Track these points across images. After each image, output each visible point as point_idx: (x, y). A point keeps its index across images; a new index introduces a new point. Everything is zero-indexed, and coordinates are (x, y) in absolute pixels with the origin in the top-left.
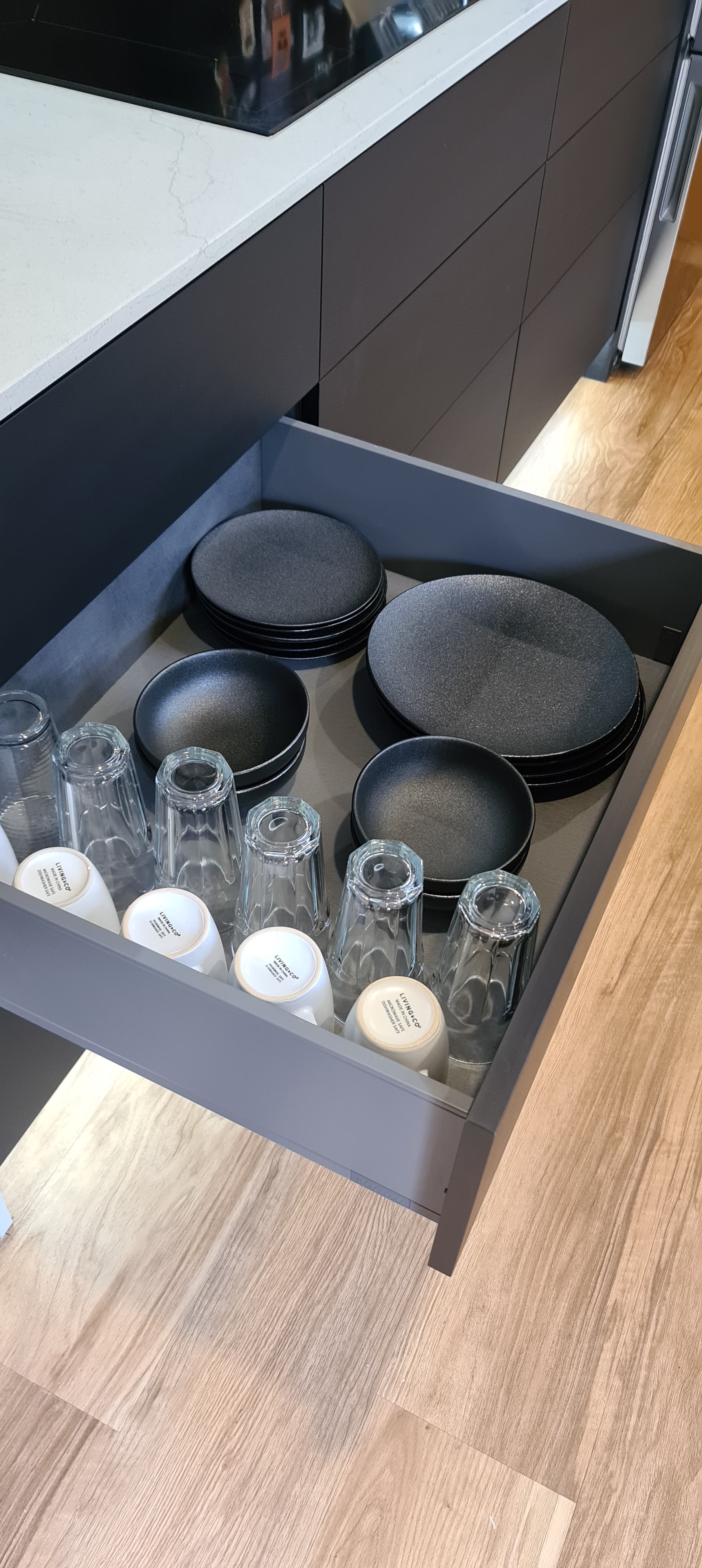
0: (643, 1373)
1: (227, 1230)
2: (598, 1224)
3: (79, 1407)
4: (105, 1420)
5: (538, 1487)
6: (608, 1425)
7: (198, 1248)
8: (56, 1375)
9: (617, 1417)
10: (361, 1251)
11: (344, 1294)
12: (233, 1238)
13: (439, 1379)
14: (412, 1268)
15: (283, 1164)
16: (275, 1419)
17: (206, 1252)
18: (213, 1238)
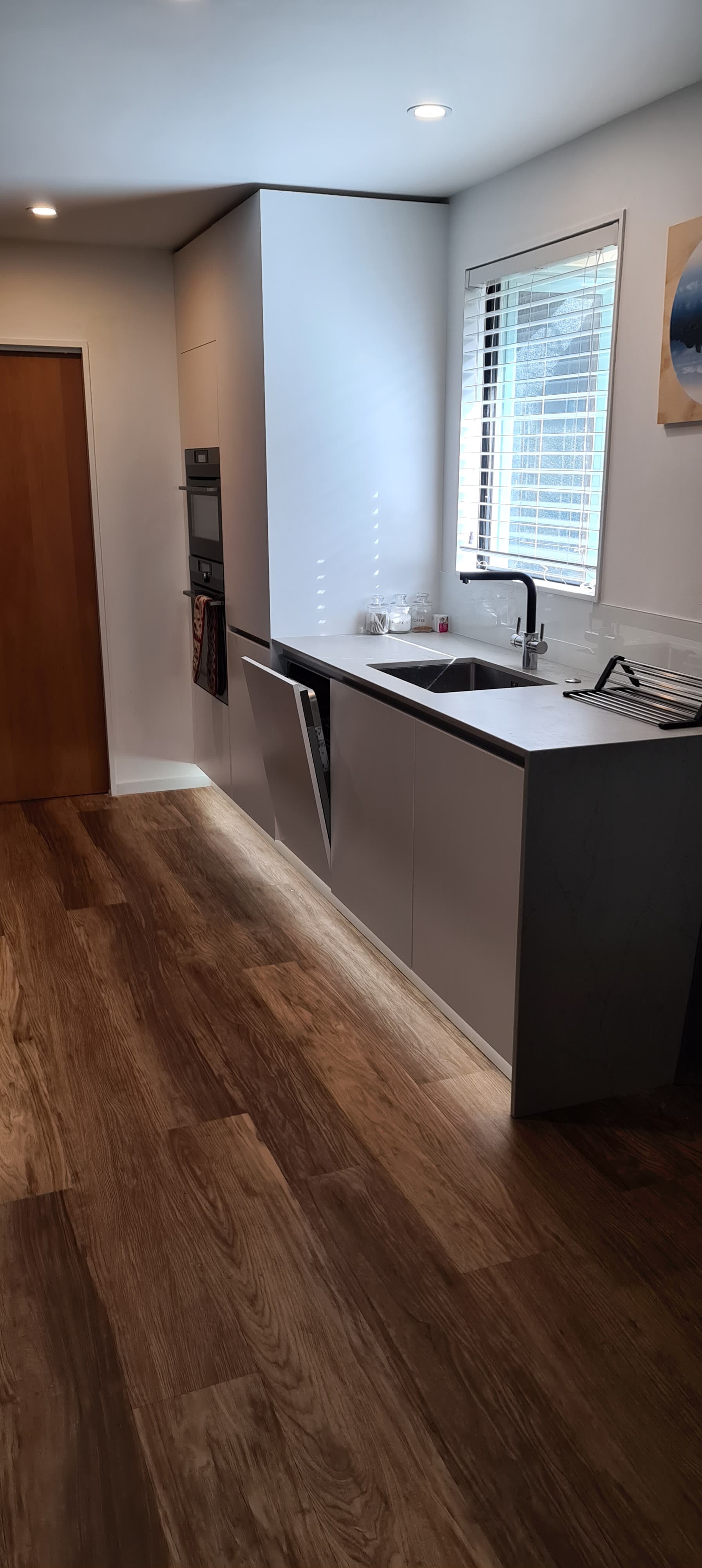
0: (242, 1082)
1: (57, 1134)
2: (195, 1065)
3: (50, 1192)
4: (64, 1188)
5: (233, 1118)
6: (241, 1096)
7: (51, 1143)
8: (31, 1192)
9: (243, 1093)
10: (116, 1111)
11: (121, 1122)
12: (62, 1136)
13: (176, 1118)
14: (140, 1106)
15: (60, 1111)
16: (129, 1156)
17: (55, 1143)
18: (54, 1139)
